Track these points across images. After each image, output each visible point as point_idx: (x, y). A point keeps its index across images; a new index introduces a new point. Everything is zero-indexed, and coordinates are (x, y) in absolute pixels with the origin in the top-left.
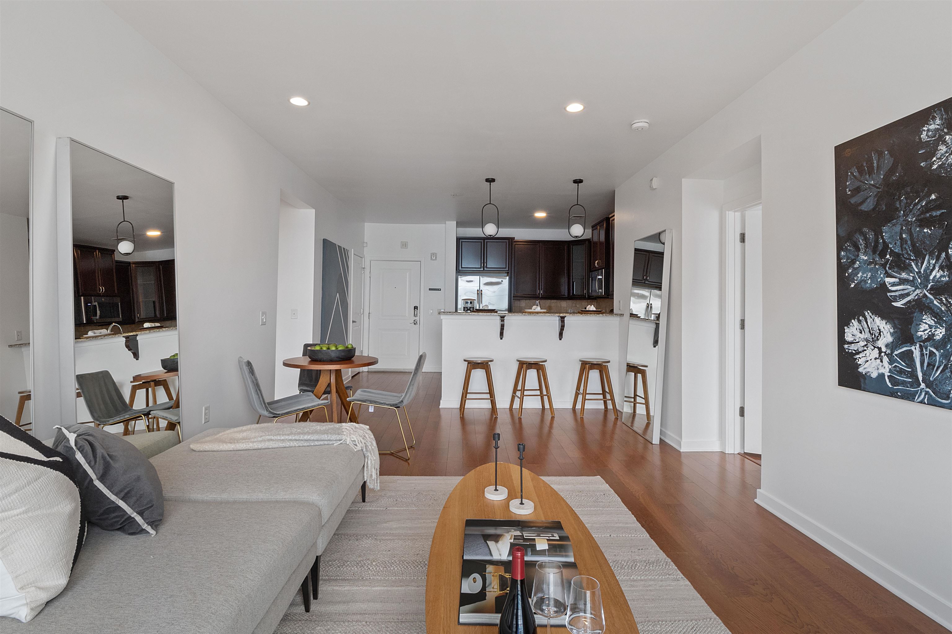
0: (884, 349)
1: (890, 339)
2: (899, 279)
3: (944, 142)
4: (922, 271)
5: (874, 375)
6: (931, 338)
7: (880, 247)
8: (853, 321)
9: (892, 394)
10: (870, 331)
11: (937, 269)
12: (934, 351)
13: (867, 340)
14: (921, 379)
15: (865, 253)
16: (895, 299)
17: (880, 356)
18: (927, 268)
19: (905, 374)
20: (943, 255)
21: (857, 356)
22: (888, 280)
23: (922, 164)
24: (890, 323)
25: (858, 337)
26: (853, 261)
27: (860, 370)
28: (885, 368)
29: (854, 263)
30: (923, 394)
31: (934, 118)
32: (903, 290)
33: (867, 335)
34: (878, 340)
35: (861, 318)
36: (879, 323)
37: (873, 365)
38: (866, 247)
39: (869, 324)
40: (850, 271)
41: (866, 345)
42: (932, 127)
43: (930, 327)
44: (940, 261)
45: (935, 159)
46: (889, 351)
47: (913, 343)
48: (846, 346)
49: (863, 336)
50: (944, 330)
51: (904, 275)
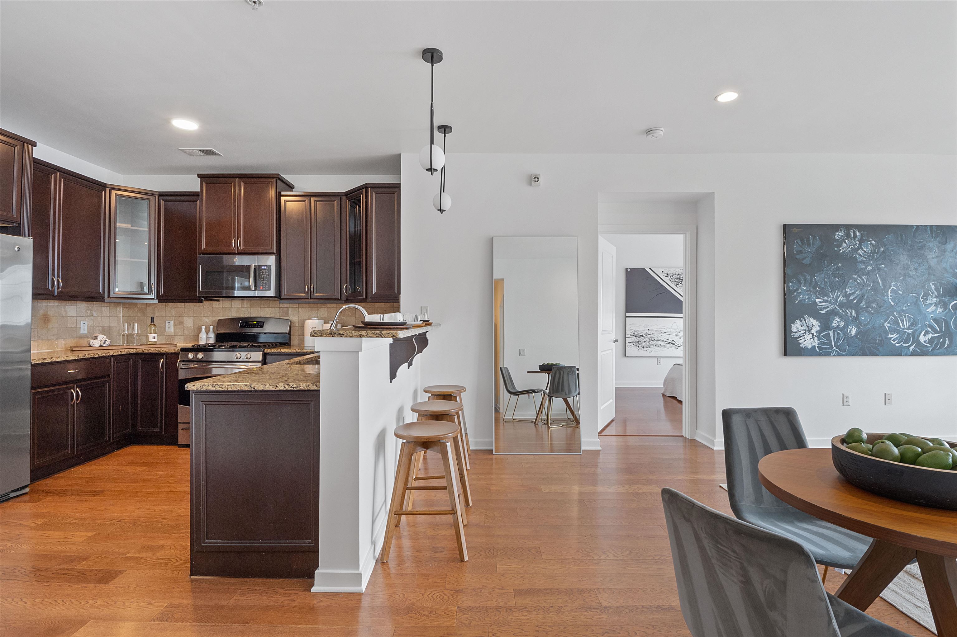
0: (815, 334)
1: (818, 329)
2: (824, 300)
3: (845, 242)
4: (834, 297)
5: (810, 347)
6: (838, 326)
7: (813, 283)
8: (797, 321)
9: (820, 355)
10: (807, 326)
11: (841, 296)
12: (840, 332)
13: (805, 330)
14: (833, 345)
15: (804, 286)
16: (821, 309)
17: (813, 337)
18: (837, 296)
19: (826, 344)
20: (844, 291)
21: (800, 339)
22: (817, 300)
23: (835, 249)
24: (819, 321)
25: (800, 329)
26: (797, 289)
27: (801, 346)
28: (816, 343)
29: (798, 290)
30: (835, 352)
31: (841, 230)
32: (825, 305)
33: (805, 328)
34: (812, 329)
35: (802, 319)
36: (812, 321)
37: (809, 342)
38: (805, 282)
39: (807, 322)
40: (795, 294)
41: (804, 333)
42: (840, 234)
43: (838, 322)
44: (843, 293)
45: (841, 248)
46: (817, 335)
47: (830, 330)
48: (792, 334)
49: (803, 328)
50: (844, 323)
51: (826, 298)
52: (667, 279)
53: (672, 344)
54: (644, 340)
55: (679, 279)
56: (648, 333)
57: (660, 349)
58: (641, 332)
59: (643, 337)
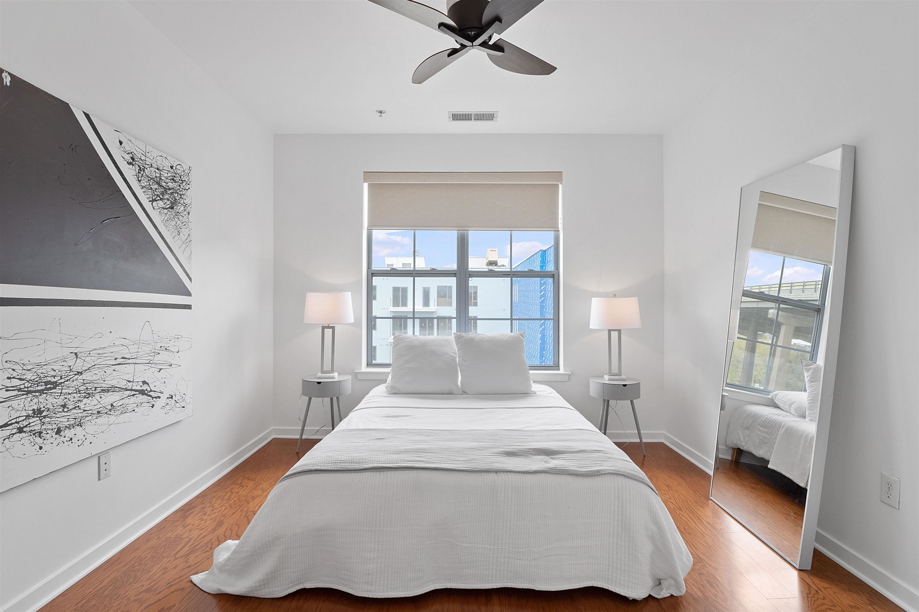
52: (130, 172)
53: (142, 392)
54: (60, 401)
55: (158, 184)
56: (76, 369)
57: (112, 418)
58: (49, 367)
59: (58, 390)
